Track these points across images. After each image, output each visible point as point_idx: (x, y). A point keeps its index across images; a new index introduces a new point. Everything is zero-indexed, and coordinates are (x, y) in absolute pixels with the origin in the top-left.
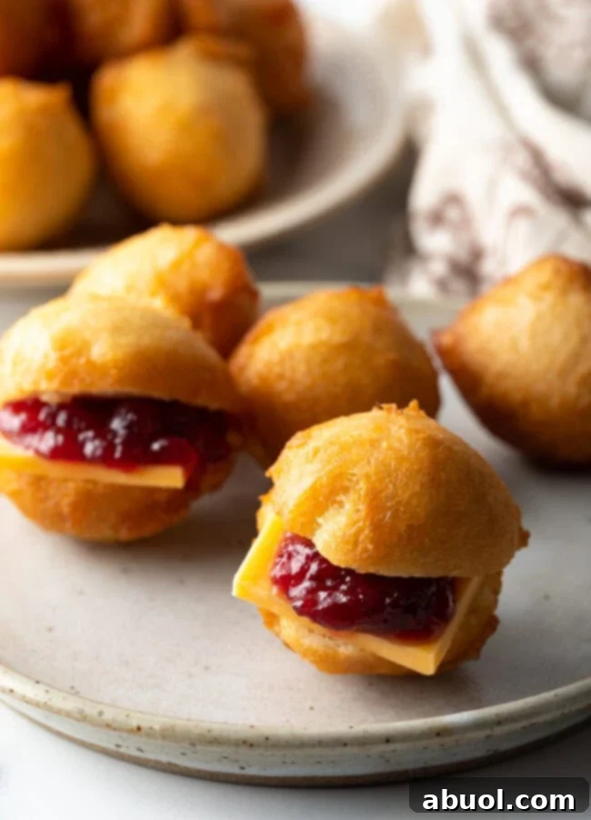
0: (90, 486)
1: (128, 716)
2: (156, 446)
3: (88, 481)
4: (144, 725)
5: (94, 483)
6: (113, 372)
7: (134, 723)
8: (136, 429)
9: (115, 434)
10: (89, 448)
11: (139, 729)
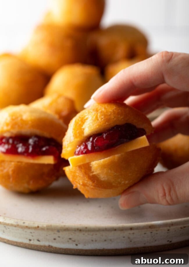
0: (19, 164)
1: (34, 223)
2: (44, 149)
3: (18, 162)
4: (40, 226)
5: (21, 162)
6: (30, 123)
7: (36, 225)
8: (37, 143)
9: (29, 145)
10: (20, 150)
11: (38, 227)
